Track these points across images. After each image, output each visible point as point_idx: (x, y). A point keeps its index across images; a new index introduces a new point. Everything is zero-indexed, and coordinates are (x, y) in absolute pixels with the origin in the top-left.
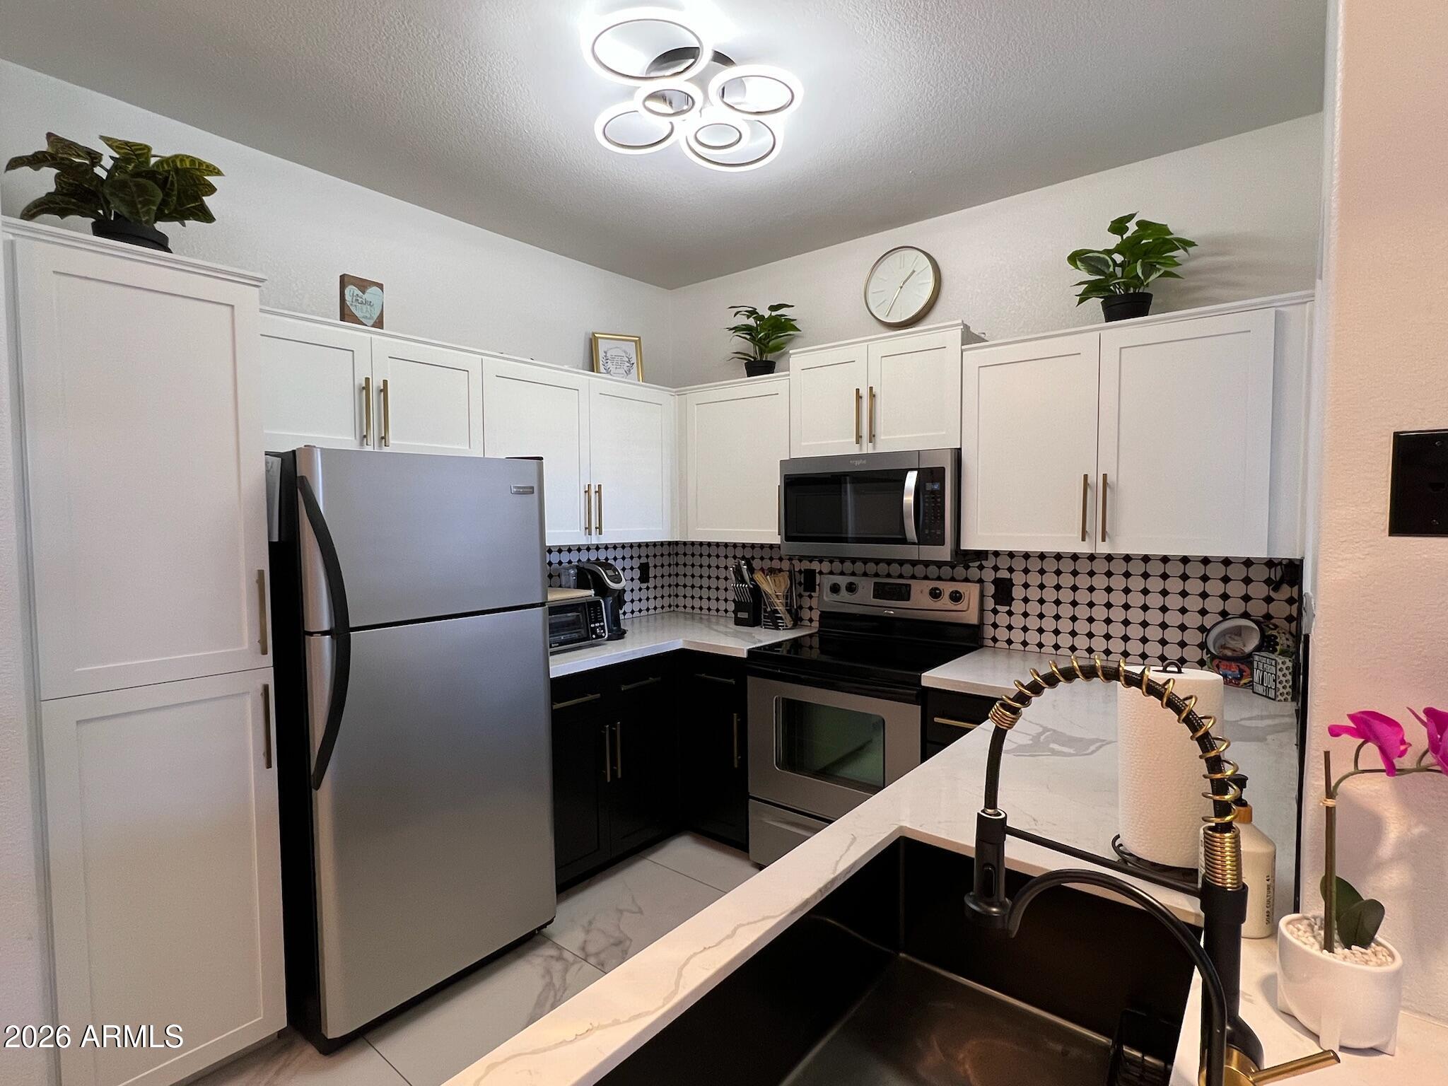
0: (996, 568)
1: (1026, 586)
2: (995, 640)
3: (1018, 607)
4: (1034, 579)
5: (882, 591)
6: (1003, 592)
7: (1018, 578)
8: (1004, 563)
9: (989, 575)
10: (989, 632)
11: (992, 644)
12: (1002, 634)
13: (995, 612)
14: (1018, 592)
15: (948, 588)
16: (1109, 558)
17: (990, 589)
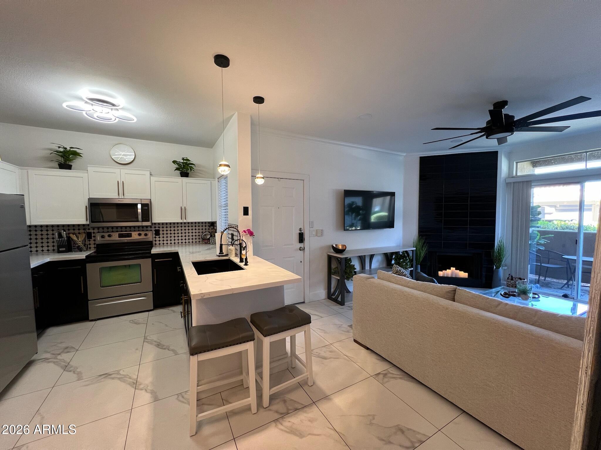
0: (155, 227)
1: (163, 231)
2: (156, 244)
3: (161, 236)
4: (165, 229)
5: (121, 236)
6: (157, 233)
7: (161, 229)
8: (157, 226)
9: (153, 229)
10: (154, 242)
11: (155, 245)
12: (158, 242)
13: (155, 237)
14: (161, 232)
15: (143, 233)
16: (185, 223)
17: (154, 232)
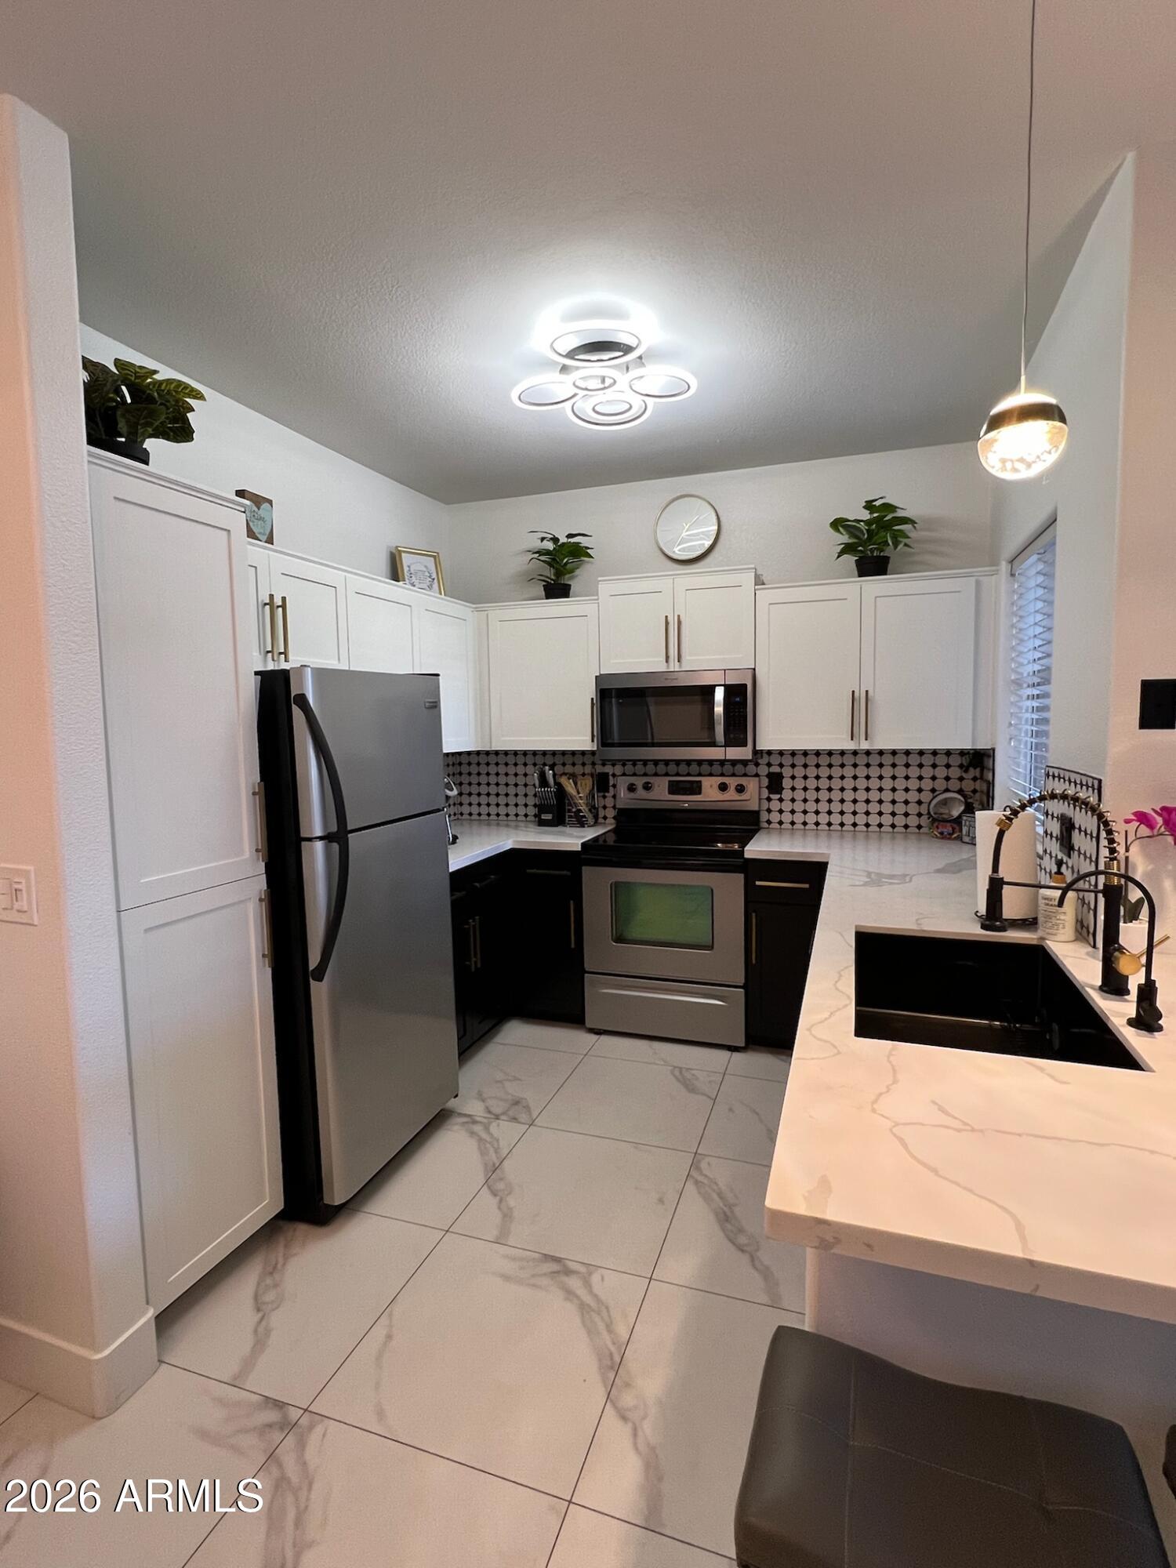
0: (769, 765)
1: (793, 777)
2: (769, 822)
3: (787, 794)
4: (799, 772)
5: (675, 788)
6: (775, 784)
7: (787, 772)
8: (775, 760)
9: (763, 770)
10: (764, 816)
11: (767, 826)
12: (775, 817)
13: (769, 799)
14: (787, 783)
15: (732, 782)
16: (868, 753)
17: (765, 782)
